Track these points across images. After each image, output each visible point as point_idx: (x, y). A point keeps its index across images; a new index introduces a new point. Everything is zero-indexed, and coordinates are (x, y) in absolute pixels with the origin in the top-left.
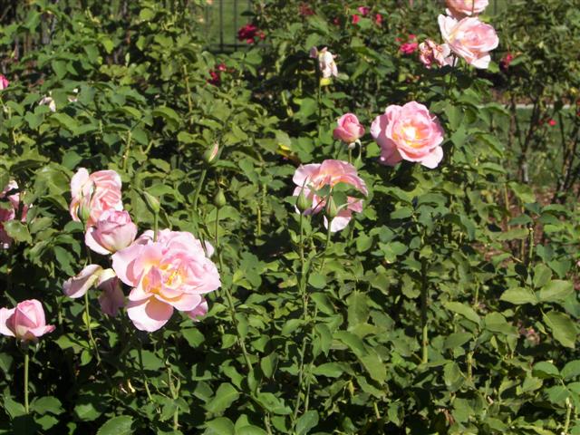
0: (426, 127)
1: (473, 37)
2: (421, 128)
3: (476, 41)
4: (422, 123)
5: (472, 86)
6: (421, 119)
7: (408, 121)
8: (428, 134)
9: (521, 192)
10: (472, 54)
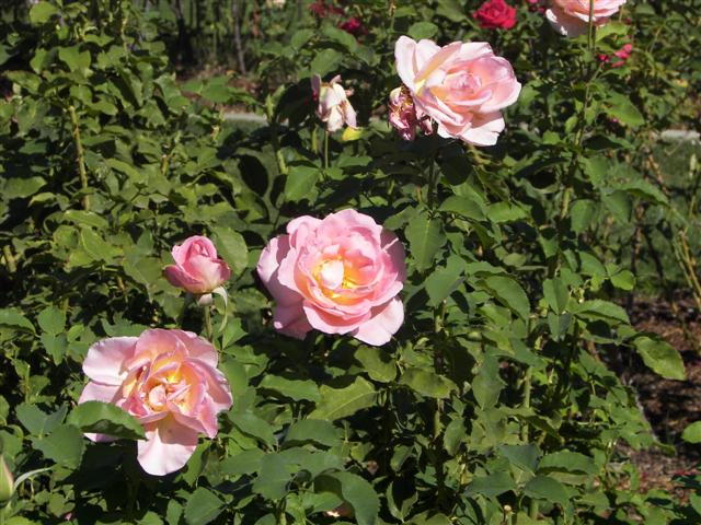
0: (369, 262)
1: (462, 81)
2: (360, 263)
3: (467, 91)
4: (359, 254)
5: (470, 178)
6: (360, 244)
7: (333, 249)
8: (373, 275)
9: (658, 358)
10: (459, 118)
